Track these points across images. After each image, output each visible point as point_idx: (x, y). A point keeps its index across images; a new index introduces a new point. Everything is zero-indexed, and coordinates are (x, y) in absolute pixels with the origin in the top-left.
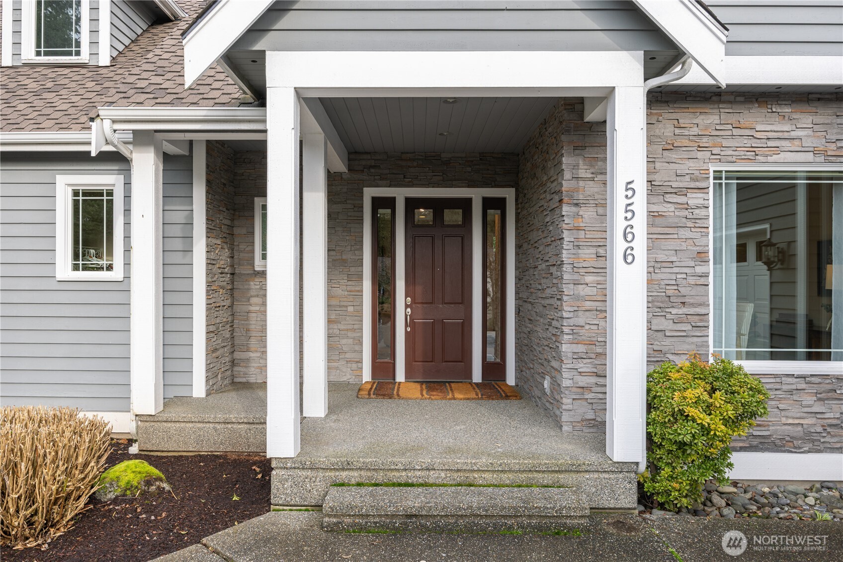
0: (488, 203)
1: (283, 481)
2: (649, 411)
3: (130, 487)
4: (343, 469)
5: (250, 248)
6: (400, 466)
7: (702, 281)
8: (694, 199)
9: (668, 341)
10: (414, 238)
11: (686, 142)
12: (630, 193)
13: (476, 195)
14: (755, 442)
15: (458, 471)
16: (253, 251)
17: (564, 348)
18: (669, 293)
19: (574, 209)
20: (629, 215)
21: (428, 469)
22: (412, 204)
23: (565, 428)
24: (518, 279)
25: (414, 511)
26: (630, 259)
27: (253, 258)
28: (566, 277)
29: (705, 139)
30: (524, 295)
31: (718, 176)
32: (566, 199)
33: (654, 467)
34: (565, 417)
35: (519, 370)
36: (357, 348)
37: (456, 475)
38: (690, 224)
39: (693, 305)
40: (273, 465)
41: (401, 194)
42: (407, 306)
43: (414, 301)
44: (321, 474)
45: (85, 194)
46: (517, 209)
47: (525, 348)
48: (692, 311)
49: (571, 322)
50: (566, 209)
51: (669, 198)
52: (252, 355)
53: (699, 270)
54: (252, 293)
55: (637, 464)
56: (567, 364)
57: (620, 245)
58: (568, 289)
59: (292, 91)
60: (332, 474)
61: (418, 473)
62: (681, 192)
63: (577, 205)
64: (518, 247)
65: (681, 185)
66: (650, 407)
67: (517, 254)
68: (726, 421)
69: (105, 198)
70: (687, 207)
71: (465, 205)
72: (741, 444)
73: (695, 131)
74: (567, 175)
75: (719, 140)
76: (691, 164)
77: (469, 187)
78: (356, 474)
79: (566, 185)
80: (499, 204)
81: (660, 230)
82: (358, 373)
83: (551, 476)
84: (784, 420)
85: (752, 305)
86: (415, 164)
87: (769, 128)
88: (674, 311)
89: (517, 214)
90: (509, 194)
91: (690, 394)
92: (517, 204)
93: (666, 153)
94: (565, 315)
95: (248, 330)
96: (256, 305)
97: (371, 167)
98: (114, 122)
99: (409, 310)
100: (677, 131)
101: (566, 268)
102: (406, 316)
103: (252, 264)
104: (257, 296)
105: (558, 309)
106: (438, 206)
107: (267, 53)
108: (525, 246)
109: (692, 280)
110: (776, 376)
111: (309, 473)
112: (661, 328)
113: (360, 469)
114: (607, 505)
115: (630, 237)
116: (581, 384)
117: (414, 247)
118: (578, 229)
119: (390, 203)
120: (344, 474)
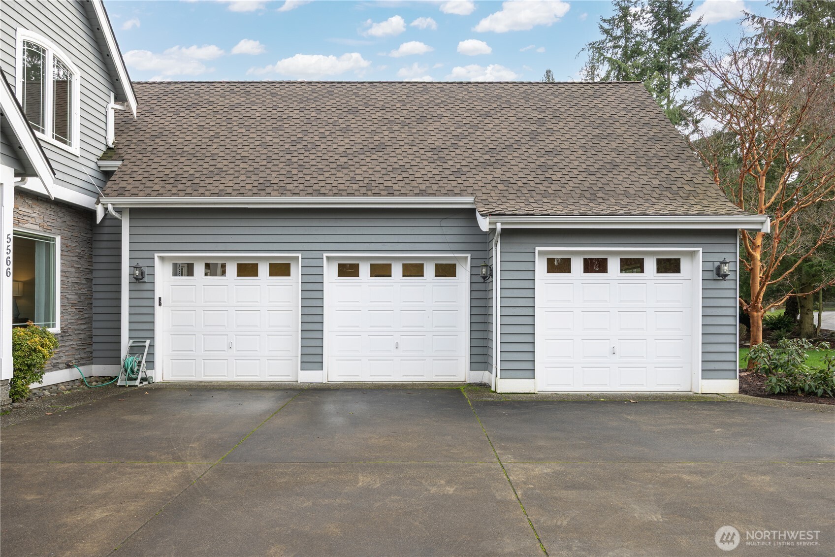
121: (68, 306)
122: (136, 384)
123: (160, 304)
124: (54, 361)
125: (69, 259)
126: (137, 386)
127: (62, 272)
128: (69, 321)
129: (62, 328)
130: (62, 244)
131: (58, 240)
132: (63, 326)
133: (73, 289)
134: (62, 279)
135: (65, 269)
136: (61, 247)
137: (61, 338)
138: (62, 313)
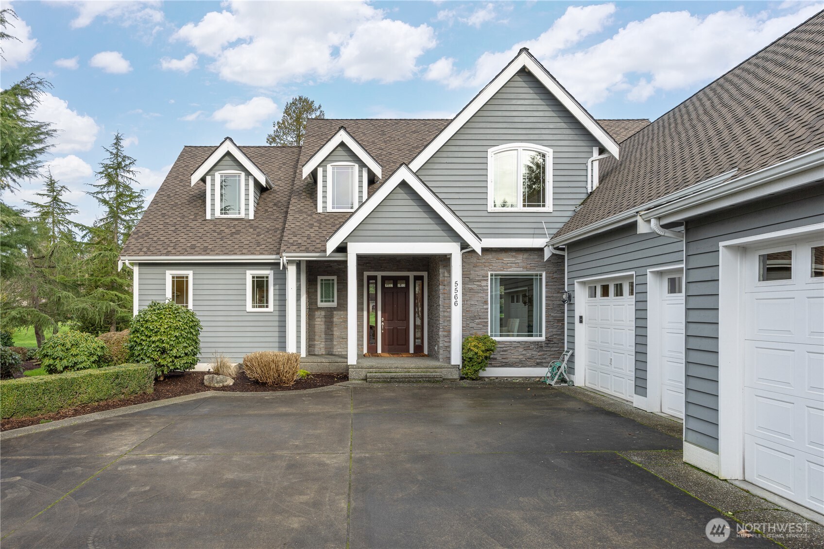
0: (416, 278)
1: (353, 372)
2: (462, 350)
3: (303, 376)
4: (371, 368)
5: (316, 297)
6: (388, 367)
7: (486, 311)
8: (483, 283)
9: (474, 331)
10: (385, 293)
11: (481, 264)
12: (456, 285)
13: (411, 275)
14: (503, 364)
15: (406, 368)
16: (317, 299)
17: (440, 333)
18: (475, 315)
19: (444, 287)
20: (456, 291)
21: (396, 368)
22: (384, 279)
23: (441, 360)
24: (429, 310)
25: (393, 377)
26: (456, 304)
27: (317, 302)
28: (441, 310)
29: (487, 263)
30: (430, 316)
31: (492, 275)
32: (441, 283)
33: (464, 367)
34: (441, 356)
35: (429, 347)
36: (361, 339)
37: (405, 370)
38: (482, 292)
39: (483, 319)
40: (350, 367)
41: (379, 274)
42: (382, 322)
43: (385, 320)
44: (364, 370)
45: (257, 277)
46: (428, 281)
47: (431, 338)
48: (483, 321)
49: (443, 325)
50: (441, 287)
51: (475, 283)
52: (316, 342)
53: (485, 307)
54: (316, 316)
55: (459, 365)
56: (441, 339)
57: (453, 301)
58: (441, 314)
59: (355, 255)
60: (367, 370)
61: (393, 369)
62: (479, 281)
63: (444, 285)
64: (429, 296)
65: (479, 279)
66: (463, 349)
67: (428, 299)
68: (483, 351)
69: (265, 279)
70: (481, 286)
71: (406, 279)
72: (499, 365)
73: (484, 261)
74: (441, 275)
75: (492, 264)
76: (482, 272)
77: (408, 271)
78: (374, 369)
79: (441, 279)
80: (421, 278)
81: (472, 294)
82: (362, 350)
83: (433, 369)
84: (513, 357)
85: (519, 319)
86: (385, 262)
87: (508, 260)
88: (477, 321)
89: (428, 283)
90: (425, 274)
91: (473, 344)
92: (428, 279)
93: (474, 268)
94: (440, 322)
95: (315, 332)
96: (319, 321)
97: (367, 263)
98: (287, 257)
99: (383, 323)
100: (478, 261)
101: (441, 307)
102: (382, 326)
103: (316, 304)
104: (319, 318)
105: (439, 321)
106: (395, 280)
107: (348, 243)
108: (431, 296)
109: (482, 310)
110: (510, 342)
111: (360, 369)
112: (472, 326)
113: (376, 368)
114: (450, 378)
115: (456, 298)
116: (446, 345)
117: (385, 297)
118: (445, 293)
119: (375, 278)
120: (371, 370)
121: (553, 322)
122: (552, 384)
123: (581, 322)
124: (538, 361)
125: (555, 287)
126: (552, 385)
127: (546, 297)
128: (554, 333)
129: (546, 338)
130: (546, 277)
131: (544, 274)
132: (548, 336)
133: (559, 309)
134: (547, 302)
135: (550, 295)
136: (546, 279)
137: (546, 345)
138: (546, 327)
